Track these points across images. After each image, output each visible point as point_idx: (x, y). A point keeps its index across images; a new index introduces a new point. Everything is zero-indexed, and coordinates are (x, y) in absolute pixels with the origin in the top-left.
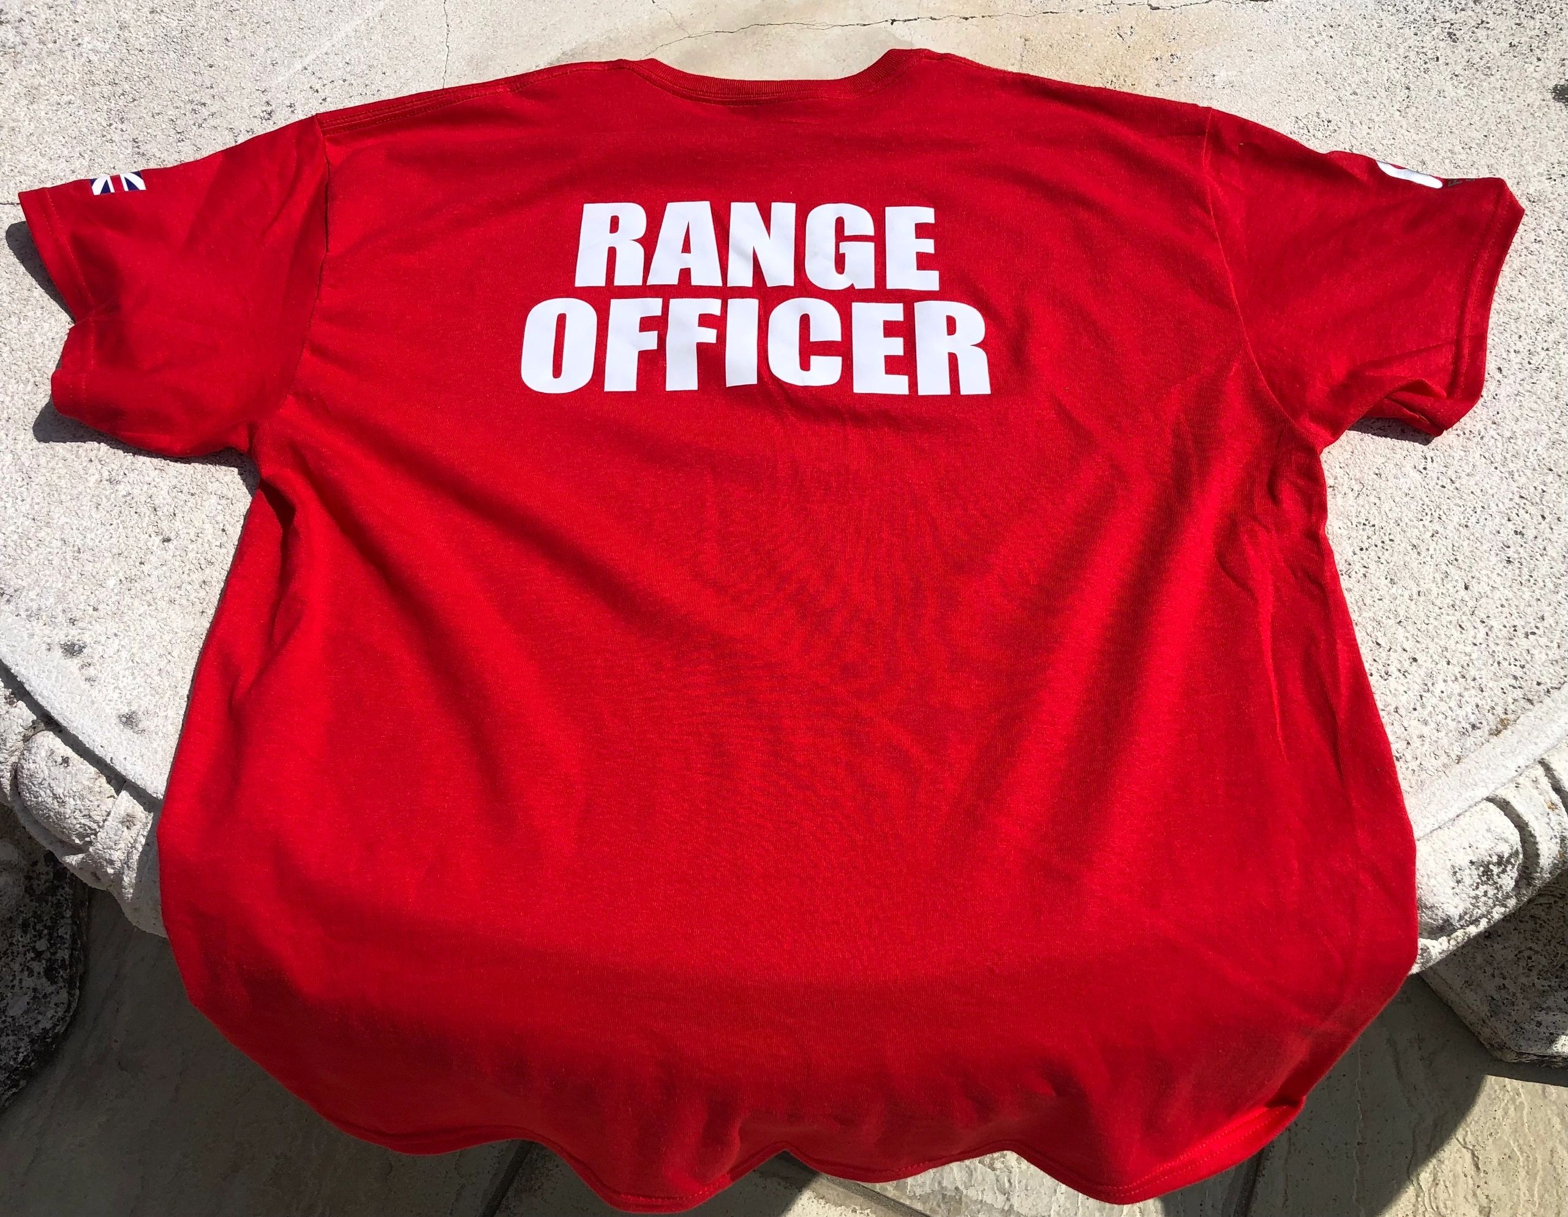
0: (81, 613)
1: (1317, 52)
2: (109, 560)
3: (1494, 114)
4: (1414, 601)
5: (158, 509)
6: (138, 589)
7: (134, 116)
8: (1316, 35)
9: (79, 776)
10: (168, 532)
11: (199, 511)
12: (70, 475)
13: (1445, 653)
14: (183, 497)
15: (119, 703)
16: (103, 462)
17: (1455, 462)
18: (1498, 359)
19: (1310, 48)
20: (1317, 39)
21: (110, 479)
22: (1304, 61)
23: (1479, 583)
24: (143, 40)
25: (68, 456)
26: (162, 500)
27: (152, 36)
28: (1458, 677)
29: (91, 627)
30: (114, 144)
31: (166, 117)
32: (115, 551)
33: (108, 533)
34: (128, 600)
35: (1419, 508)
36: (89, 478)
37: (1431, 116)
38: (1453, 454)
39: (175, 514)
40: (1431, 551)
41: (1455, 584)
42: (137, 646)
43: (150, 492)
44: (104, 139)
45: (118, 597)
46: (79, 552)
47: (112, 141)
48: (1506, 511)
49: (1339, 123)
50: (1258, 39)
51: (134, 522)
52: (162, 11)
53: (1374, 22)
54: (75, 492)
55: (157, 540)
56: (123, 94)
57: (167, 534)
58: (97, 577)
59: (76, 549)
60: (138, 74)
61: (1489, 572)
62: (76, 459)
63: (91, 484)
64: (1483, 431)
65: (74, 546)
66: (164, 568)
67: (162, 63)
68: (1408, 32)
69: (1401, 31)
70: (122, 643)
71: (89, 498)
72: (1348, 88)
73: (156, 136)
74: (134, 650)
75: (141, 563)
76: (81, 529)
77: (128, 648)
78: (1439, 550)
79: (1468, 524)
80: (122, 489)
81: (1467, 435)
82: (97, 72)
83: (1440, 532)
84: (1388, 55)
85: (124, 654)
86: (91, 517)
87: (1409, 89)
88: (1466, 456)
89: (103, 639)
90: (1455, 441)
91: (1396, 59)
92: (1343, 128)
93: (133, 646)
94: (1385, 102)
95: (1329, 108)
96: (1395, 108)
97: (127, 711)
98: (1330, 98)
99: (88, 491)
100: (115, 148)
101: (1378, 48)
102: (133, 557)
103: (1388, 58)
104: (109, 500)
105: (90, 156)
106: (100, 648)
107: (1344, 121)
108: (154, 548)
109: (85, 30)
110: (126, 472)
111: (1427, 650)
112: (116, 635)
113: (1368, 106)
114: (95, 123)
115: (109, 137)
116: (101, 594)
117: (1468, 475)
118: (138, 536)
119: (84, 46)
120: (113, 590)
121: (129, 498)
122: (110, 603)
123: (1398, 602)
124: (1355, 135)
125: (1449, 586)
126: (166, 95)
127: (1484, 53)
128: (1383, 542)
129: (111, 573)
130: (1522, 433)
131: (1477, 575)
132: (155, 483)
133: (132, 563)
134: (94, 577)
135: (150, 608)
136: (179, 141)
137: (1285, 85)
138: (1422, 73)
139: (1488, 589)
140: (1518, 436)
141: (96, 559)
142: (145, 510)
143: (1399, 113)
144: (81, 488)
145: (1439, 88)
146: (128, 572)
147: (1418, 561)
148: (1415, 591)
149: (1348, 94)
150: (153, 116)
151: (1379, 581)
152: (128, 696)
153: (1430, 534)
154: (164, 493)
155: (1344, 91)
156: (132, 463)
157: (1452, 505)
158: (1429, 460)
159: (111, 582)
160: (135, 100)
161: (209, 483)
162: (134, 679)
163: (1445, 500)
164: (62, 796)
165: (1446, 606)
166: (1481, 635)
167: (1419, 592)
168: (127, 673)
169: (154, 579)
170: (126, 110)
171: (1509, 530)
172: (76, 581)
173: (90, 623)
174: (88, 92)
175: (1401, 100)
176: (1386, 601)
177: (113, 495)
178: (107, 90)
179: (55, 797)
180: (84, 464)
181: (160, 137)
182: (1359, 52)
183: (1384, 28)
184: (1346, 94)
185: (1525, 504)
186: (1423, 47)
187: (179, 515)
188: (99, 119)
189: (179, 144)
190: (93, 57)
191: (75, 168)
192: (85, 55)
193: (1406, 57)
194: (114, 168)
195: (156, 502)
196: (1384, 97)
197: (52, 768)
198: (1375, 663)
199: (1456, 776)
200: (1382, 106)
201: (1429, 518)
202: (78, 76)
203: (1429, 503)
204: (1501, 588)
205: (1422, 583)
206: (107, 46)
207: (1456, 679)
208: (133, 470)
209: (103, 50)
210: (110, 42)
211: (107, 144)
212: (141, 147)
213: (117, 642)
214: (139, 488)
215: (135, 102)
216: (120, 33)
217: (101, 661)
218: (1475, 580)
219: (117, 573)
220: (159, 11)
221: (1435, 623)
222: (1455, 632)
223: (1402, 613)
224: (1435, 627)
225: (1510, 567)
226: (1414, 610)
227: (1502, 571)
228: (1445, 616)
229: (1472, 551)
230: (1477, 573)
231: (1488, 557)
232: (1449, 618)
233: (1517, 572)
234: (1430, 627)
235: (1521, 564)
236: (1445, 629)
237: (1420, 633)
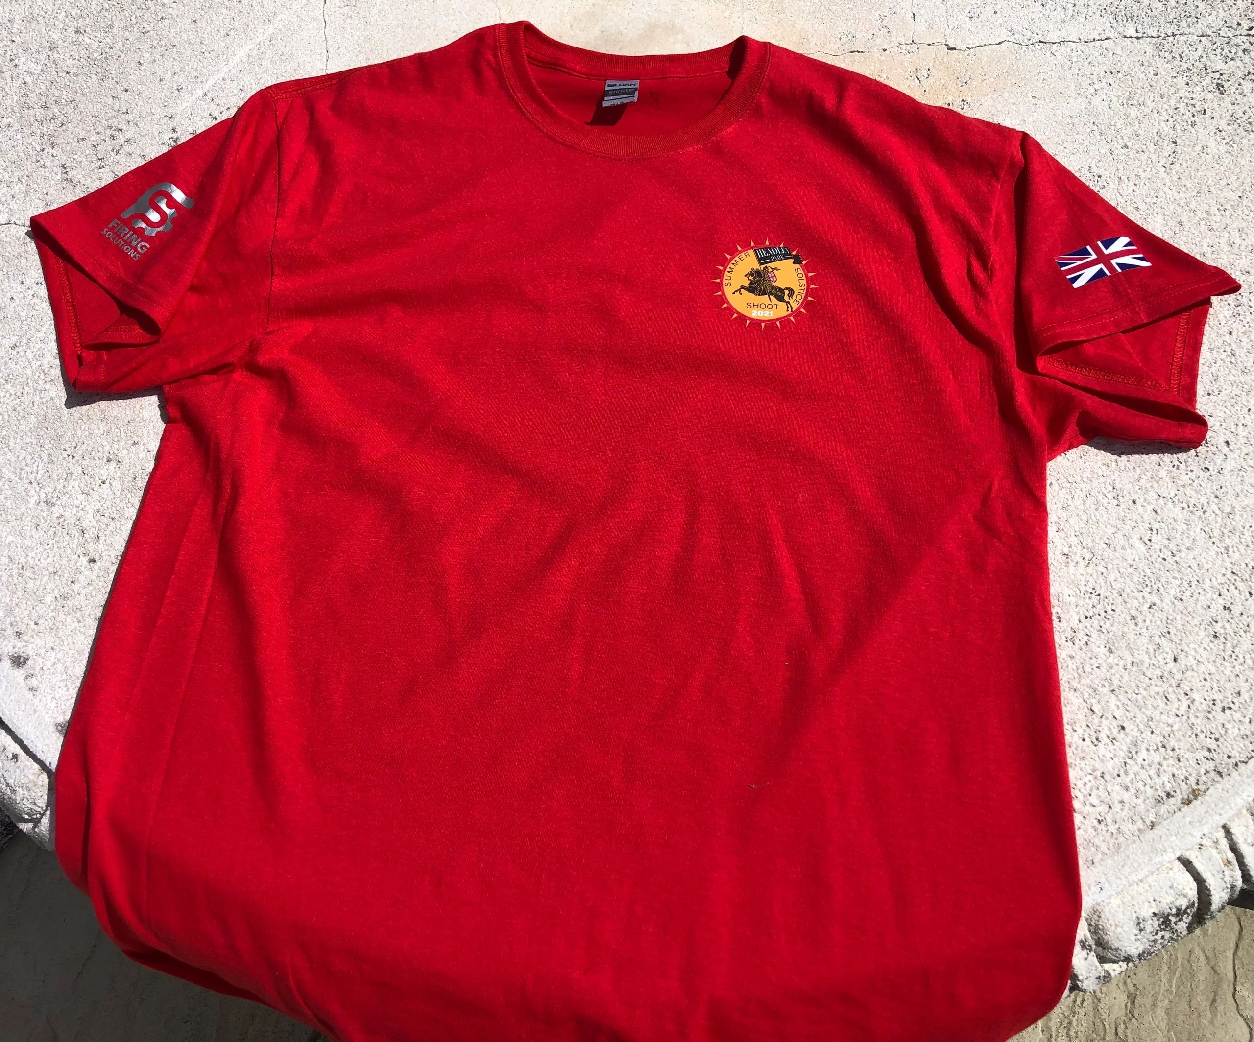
0: (25, 627)
2: (46, 578)
3: (1250, 174)
4: (1128, 671)
5: (85, 532)
6: (70, 606)
7: (62, 141)
9: (26, 771)
10: (94, 554)
11: (118, 535)
12: (15, 497)
13: (1150, 723)
14: (105, 520)
15: (55, 712)
16: (41, 485)
17: (1178, 536)
18: (1227, 432)
21: (46, 501)
23: (1187, 657)
24: (70, 62)
25: (13, 477)
26: (88, 523)
27: (77, 57)
28: (1160, 747)
29: (33, 641)
30: (46, 170)
31: (89, 143)
32: (51, 570)
33: (45, 552)
34: (62, 617)
35: (1140, 580)
36: (29, 500)
38: (1176, 527)
39: (98, 537)
40: (1148, 623)
41: (1166, 655)
42: (69, 660)
43: (79, 514)
44: (38, 164)
45: (54, 613)
46: (23, 569)
47: (44, 166)
48: (1218, 586)
51: (66, 543)
52: (85, 31)
54: (19, 513)
55: (84, 560)
56: (54, 119)
57: (93, 555)
58: (37, 594)
59: (20, 566)
60: (65, 97)
61: (1197, 647)
62: (19, 481)
63: (31, 506)
65: (18, 563)
66: (91, 588)
67: (85, 86)
70: (58, 656)
71: (30, 518)
73: (81, 162)
74: (67, 664)
75: (73, 582)
76: (24, 547)
77: (62, 661)
78: (1155, 621)
79: (1184, 598)
80: (57, 511)
81: (1191, 508)
82: (32, 95)
83: (1157, 604)
85: (59, 667)
86: (31, 536)
88: (1188, 529)
89: (42, 652)
90: (1179, 514)
93: (66, 659)
97: (62, 720)
99: (29, 512)
100: (47, 174)
102: (66, 576)
104: (46, 521)
105: (27, 181)
106: (41, 661)
108: (83, 569)
109: (21, 51)
110: (59, 495)
111: (1134, 719)
112: (53, 649)
114: (30, 147)
115: (42, 162)
116: (41, 609)
117: (1188, 549)
118: (69, 556)
119: (20, 68)
120: (50, 606)
121: (62, 520)
122: (48, 618)
123: (1113, 671)
125: (1160, 658)
126: (89, 120)
127: (1247, 108)
128: (1106, 612)
129: (48, 591)
130: (1240, 509)
131: (1186, 649)
132: (83, 507)
133: (65, 582)
134: (35, 594)
135: (80, 624)
136: (100, 168)
139: (1194, 662)
140: (1237, 512)
141: (37, 577)
142: (75, 532)
144: (23, 509)
146: (62, 590)
147: (1135, 632)
148: (1129, 659)
150: (78, 142)
151: (1098, 650)
152: (63, 707)
153: (1148, 606)
154: (90, 516)
156: (64, 486)
157: (1171, 579)
158: (1155, 532)
159: (49, 599)
160: (63, 125)
161: (126, 508)
162: (68, 690)
163: (1164, 573)
164: (13, 786)
165: (1155, 677)
166: (1184, 707)
167: (1133, 662)
168: (62, 684)
169: (82, 598)
170: (56, 134)
171: (1219, 605)
172: (20, 597)
173: (32, 636)
174: (24, 115)
176: (1103, 670)
177: (49, 517)
178: (40, 113)
179: (8, 785)
180: (26, 486)
181: (85, 163)
185: (1235, 580)
187: (102, 538)
188: (33, 143)
189: (100, 171)
190: (29, 80)
191: (15, 193)
192: (21, 77)
194: (46, 194)
195: (84, 525)
197: (5, 762)
198: (1088, 729)
199: (1149, 841)
201: (1149, 589)
202: (16, 98)
203: (1150, 575)
204: (1206, 663)
205: (1136, 654)
206: (40, 68)
207: (1158, 748)
208: (64, 493)
209: (37, 72)
210: (42, 63)
211: (41, 169)
212: (69, 173)
213: (53, 655)
214: (70, 511)
215: (64, 127)
216: (50, 53)
217: (41, 672)
218: (1183, 653)
219: (53, 590)
220: (83, 32)
221: (1144, 693)
222: (1161, 703)
223: (1116, 682)
224: (1144, 697)
225: (1216, 642)
226: (1127, 679)
227: (1208, 646)
228: (1153, 687)
229: (1183, 625)
230: (1186, 647)
231: (1197, 632)
232: (1157, 689)
233: (1222, 647)
234: (1140, 697)
235: (1226, 640)
236: (1152, 699)
237: (1129, 702)
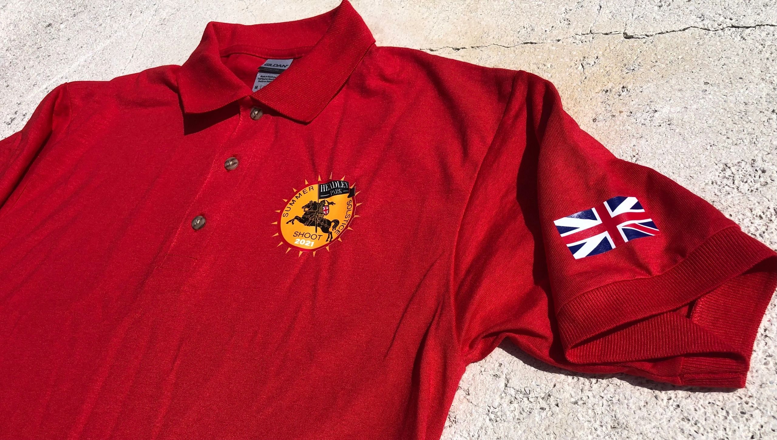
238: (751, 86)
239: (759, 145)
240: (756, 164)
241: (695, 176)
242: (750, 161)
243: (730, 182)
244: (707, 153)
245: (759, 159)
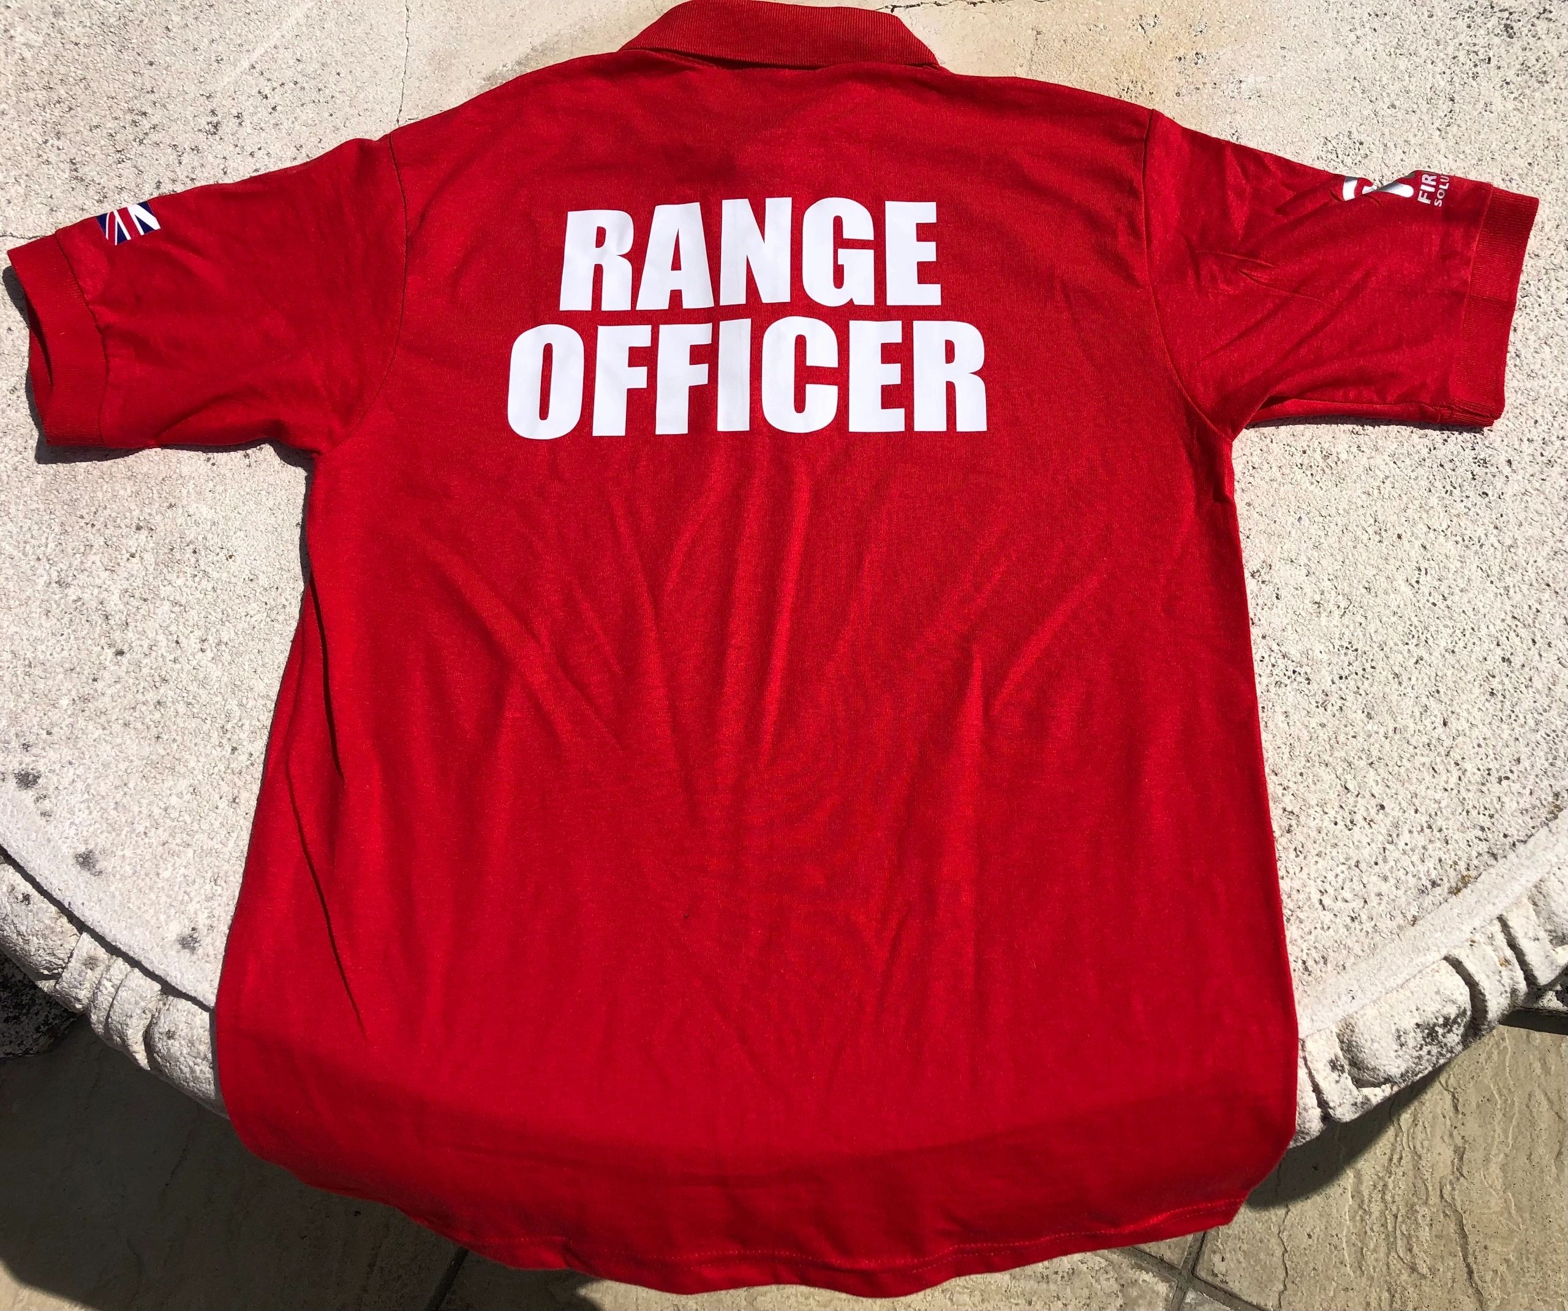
1: (1358, 51)
3: (1542, 135)
4: (1388, 740)
5: (110, 617)
8: (1358, 27)
9: (40, 915)
10: (121, 644)
13: (1414, 800)
17: (1450, 575)
19: (1350, 46)
20: (1359, 33)
21: (59, 581)
22: (1342, 62)
23: (1458, 719)
27: (89, 24)
28: (1425, 828)
35: (1406, 630)
37: (1473, 138)
38: (1450, 565)
39: (127, 623)
40: (1414, 681)
41: (1434, 719)
42: (92, 776)
43: (101, 597)
48: (1496, 635)
49: (1372, 146)
50: (1294, 32)
53: (1425, 9)
55: (110, 652)
60: (74, 75)
61: (1470, 707)
64: (1483, 537)
66: (118, 685)
68: (1461, 24)
69: (1453, 22)
72: (1386, 99)
75: (94, 680)
77: (83, 778)
78: (1421, 679)
79: (1454, 651)
81: (1466, 542)
83: (1424, 659)
84: (1435, 55)
87: (1453, 100)
88: (1462, 567)
90: (1452, 549)
91: (1443, 60)
92: (1375, 154)
93: (88, 776)
94: (1426, 118)
95: (1363, 126)
96: (1435, 127)
98: (1365, 113)
101: (1425, 46)
102: (86, 672)
103: (1435, 59)
107: (1377, 143)
108: (107, 662)
111: (1396, 796)
113: (1406, 124)
117: (1462, 591)
119: (17, 40)
123: (1372, 740)
124: (1387, 162)
125: (1427, 722)
127: (1541, 53)
128: (1364, 670)
130: (1523, 541)
131: (1458, 710)
132: (106, 586)
133: (85, 680)
137: (1318, 95)
138: (1471, 79)
139: (1466, 726)
140: (1519, 544)
142: (97, 618)
143: (1438, 133)
145: (1488, 100)
147: (1398, 693)
148: (1391, 726)
149: (1385, 107)
151: (1355, 715)
153: (1414, 660)
154: (116, 597)
155: (1381, 103)
156: (82, 562)
157: (1441, 627)
158: (1423, 571)
163: (1434, 621)
164: (25, 934)
165: (1421, 745)
166: (1453, 780)
167: (1395, 728)
169: (107, 698)
171: (1497, 656)
173: (44, 748)
174: (22, 99)
175: (1443, 115)
176: (1360, 739)
179: (19, 934)
180: (32, 563)
182: (1404, 51)
183: (1435, 18)
184: (1382, 106)
185: (1516, 626)
186: (1475, 45)
187: (132, 624)
193: (1454, 58)
196: (1425, 111)
197: (14, 905)
198: (1341, 811)
199: (1411, 937)
200: (1421, 124)
201: (1415, 641)
203: (1417, 623)
204: (1481, 726)
205: (1399, 719)
207: (1422, 829)
211: (43, 166)
214: (89, 592)
218: (1454, 716)
221: (1408, 765)
222: (1427, 776)
223: (1375, 753)
224: (1407, 769)
225: (1493, 701)
226: (1388, 749)
227: (1484, 705)
228: (1418, 757)
229: (1455, 682)
230: (1458, 707)
231: (1471, 690)
232: (1423, 759)
233: (1499, 706)
234: (1402, 770)
235: (1504, 697)
236: (1417, 772)
237: (1390, 776)
238: (1328, 51)
239: (1351, 116)
240: (1353, 137)
241: (1301, 152)
242: (1347, 133)
243: (1334, 156)
244: (1305, 127)
245: (1354, 130)
